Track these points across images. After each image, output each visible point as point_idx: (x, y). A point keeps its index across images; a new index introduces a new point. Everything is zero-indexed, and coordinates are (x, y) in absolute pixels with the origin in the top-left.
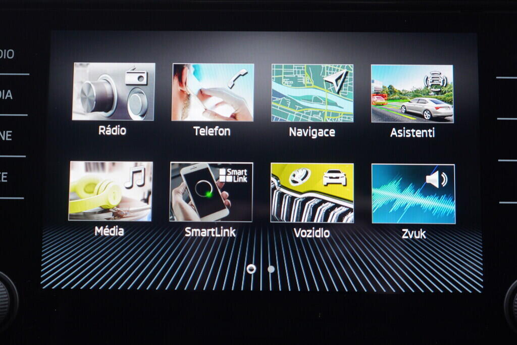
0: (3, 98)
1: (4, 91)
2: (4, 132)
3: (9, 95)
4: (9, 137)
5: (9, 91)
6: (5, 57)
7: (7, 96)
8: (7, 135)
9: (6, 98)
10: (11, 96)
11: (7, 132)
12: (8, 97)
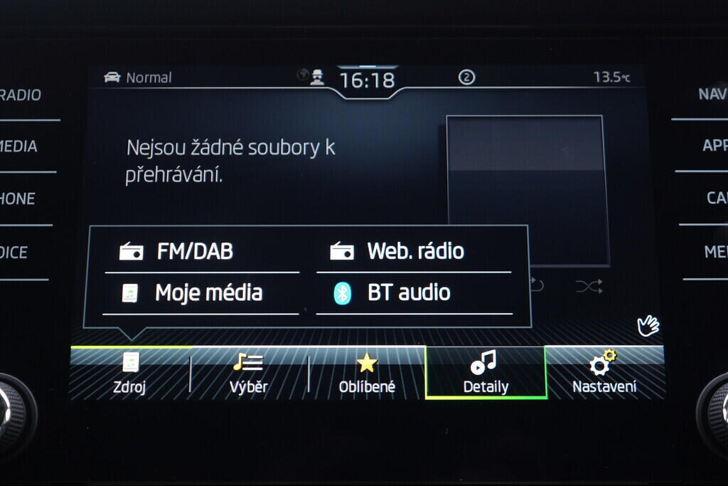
0: (25, 150)
1: (26, 141)
2: (25, 194)
3: (33, 146)
4: (31, 201)
5: (33, 142)
6: (28, 99)
7: (30, 148)
8: (29, 198)
9: (29, 151)
10: (35, 148)
11: (29, 194)
12: (31, 150)
